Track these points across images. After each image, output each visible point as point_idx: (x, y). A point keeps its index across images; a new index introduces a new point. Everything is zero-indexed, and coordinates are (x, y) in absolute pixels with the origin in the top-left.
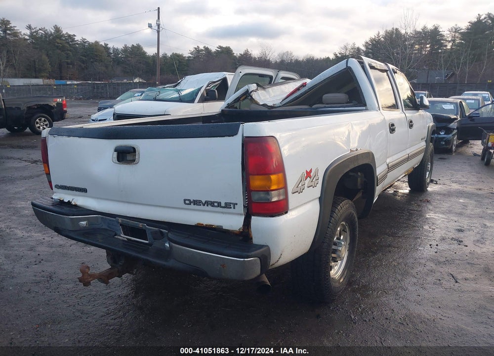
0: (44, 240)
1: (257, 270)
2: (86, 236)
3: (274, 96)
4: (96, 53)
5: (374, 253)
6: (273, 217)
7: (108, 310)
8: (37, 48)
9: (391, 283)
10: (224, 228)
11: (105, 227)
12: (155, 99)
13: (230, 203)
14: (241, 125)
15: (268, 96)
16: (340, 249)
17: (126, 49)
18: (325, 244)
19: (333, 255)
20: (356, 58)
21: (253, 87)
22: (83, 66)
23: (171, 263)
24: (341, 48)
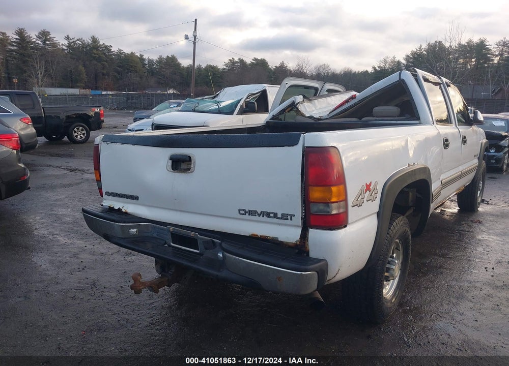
0: (86, 248)
1: (314, 285)
2: (135, 244)
3: (320, 108)
4: (131, 65)
5: (425, 274)
6: (332, 230)
7: (152, 320)
8: (74, 59)
9: (446, 307)
10: (279, 240)
11: (155, 235)
12: (194, 111)
13: (287, 214)
14: (302, 135)
15: (314, 109)
16: (394, 267)
17: (160, 60)
18: (380, 262)
19: (386, 274)
20: (409, 71)
21: (300, 98)
22: (118, 76)
23: (224, 274)
24: (381, 61)
